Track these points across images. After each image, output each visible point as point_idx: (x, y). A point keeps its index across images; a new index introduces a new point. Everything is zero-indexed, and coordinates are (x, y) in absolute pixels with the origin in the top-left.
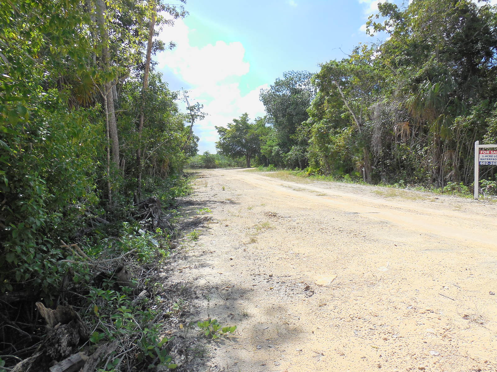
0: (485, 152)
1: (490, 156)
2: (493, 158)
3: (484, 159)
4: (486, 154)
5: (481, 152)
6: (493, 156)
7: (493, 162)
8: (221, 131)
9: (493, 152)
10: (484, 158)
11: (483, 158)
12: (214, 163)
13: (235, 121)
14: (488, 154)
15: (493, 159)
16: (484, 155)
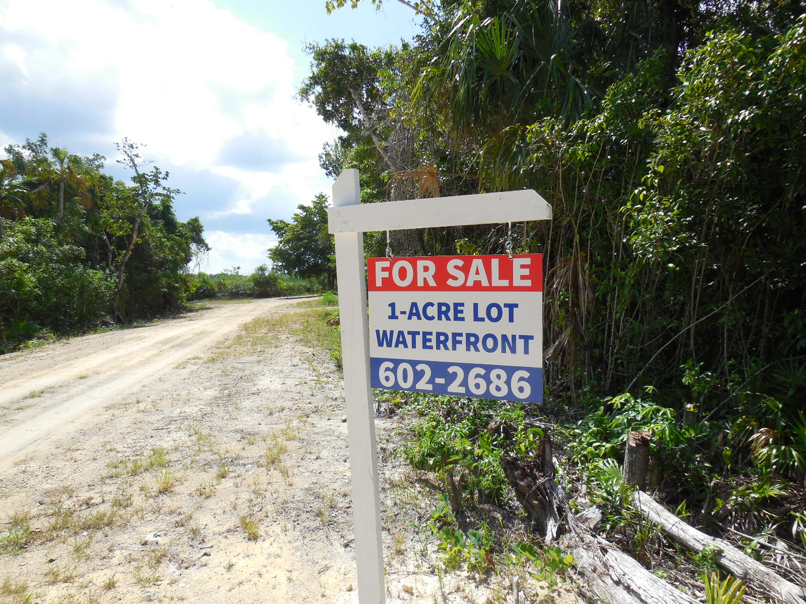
0: (403, 273)
1: (443, 311)
2: (468, 326)
3: (401, 341)
4: (413, 287)
5: (380, 275)
6: (468, 312)
7: (467, 368)
8: (278, 228)
9: (466, 269)
10: (404, 324)
11: (395, 326)
12: (275, 285)
13: (302, 207)
14: (426, 287)
15: (472, 341)
16: (404, 300)
